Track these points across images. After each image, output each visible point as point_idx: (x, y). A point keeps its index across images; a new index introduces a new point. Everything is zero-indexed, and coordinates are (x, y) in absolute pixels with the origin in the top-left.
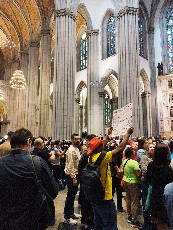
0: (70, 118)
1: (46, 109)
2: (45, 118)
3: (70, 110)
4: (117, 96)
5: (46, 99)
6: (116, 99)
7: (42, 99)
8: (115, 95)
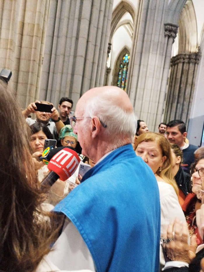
0: (93, 67)
1: (33, 46)
2: (31, 70)
3: (95, 45)
4: (189, 50)
5: (36, 22)
6: (187, 57)
7: (26, 22)
8: (187, 48)
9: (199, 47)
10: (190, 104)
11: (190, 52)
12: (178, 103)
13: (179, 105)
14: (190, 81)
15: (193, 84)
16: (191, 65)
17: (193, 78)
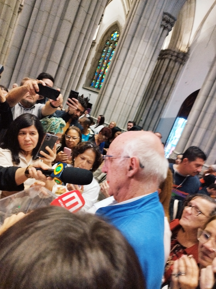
3: (88, 13)
9: (189, 48)
10: (166, 104)
11: (179, 50)
12: (154, 99)
13: (155, 101)
14: (171, 80)
15: (173, 85)
16: (177, 64)
17: (175, 78)
